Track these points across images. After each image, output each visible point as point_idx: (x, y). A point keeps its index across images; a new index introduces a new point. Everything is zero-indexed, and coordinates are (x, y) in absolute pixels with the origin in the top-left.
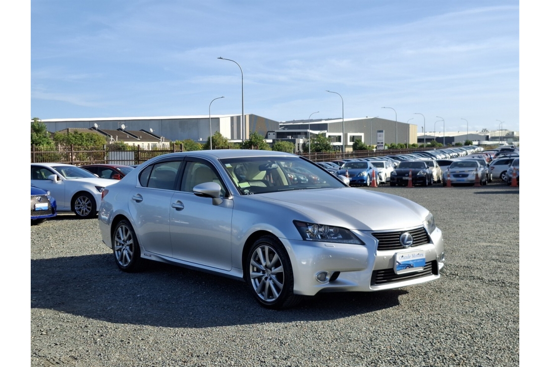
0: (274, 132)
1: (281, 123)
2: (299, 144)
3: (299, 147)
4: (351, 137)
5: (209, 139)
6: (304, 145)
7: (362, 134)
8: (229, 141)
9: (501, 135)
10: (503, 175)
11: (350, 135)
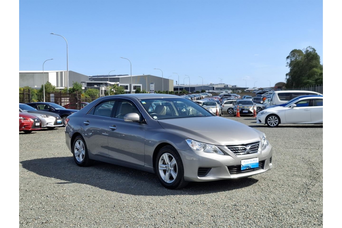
0: (85, 82)
1: (89, 77)
2: (102, 90)
3: (102, 92)
4: (134, 86)
5: (43, 86)
6: (105, 91)
7: (141, 85)
8: (56, 88)
9: (221, 87)
10: (229, 110)
11: (133, 85)
